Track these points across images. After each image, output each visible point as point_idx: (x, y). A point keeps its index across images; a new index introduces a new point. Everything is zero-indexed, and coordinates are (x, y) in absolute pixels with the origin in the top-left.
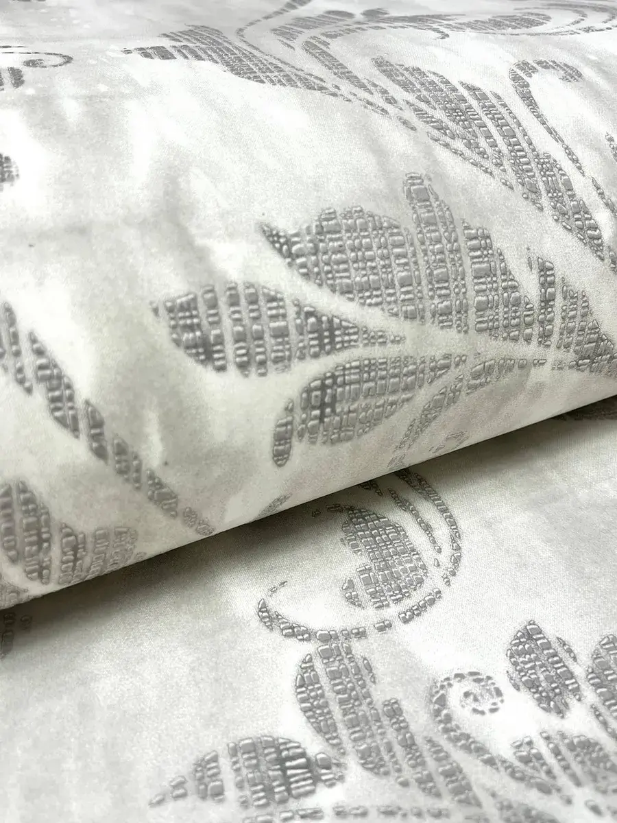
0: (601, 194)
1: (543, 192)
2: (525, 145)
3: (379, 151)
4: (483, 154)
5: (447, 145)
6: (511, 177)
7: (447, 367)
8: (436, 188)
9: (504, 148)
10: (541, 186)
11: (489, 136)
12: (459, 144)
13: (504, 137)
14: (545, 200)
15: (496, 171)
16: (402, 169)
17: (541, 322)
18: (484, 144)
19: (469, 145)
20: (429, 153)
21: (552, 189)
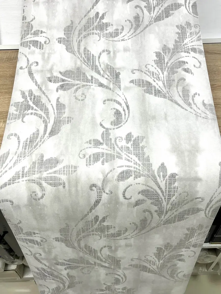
0: (102, 69)
1: (94, 69)
2: (94, 64)
3: (76, 64)
4: (88, 65)
5: (84, 64)
6: (91, 68)
7: (78, 84)
8: (81, 68)
9: (91, 64)
10: (94, 68)
11: (90, 62)
12: (86, 64)
13: (92, 62)
14: (94, 70)
15: (89, 67)
16: (77, 66)
17: (91, 81)
18: (89, 63)
19: (87, 64)
20: (82, 64)
21: (96, 69)
